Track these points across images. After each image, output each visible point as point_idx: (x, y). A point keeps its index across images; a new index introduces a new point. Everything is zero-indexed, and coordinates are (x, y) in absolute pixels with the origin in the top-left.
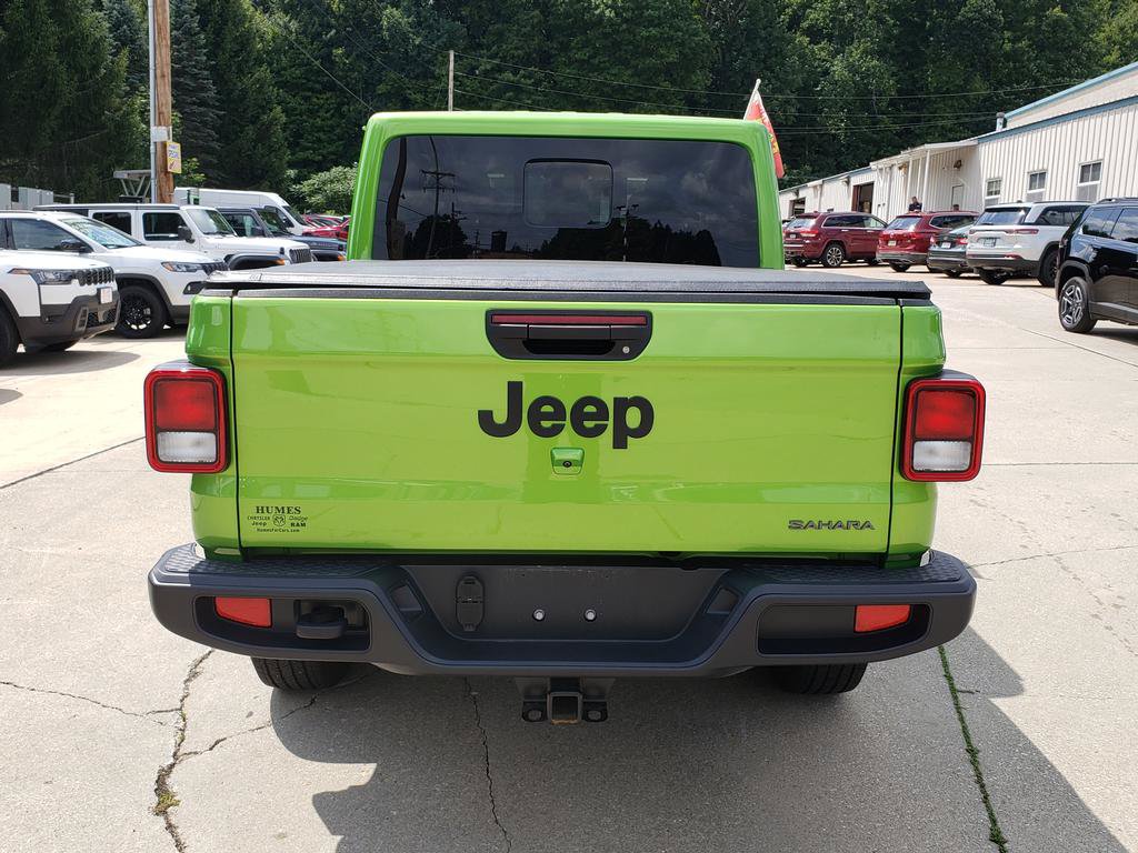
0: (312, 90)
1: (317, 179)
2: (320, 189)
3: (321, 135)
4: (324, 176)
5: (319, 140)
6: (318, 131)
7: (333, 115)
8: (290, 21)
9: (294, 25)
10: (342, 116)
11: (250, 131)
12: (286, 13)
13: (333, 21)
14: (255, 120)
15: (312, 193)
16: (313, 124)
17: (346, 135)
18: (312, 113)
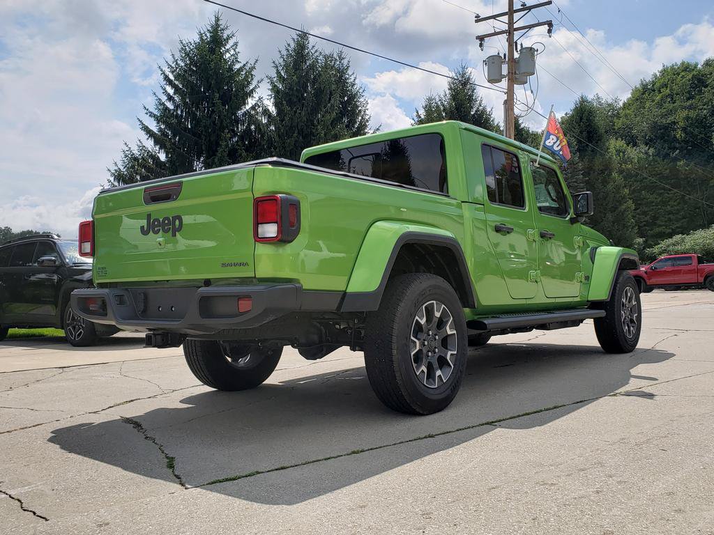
0: (664, 189)
1: (663, 244)
2: (665, 250)
3: (671, 216)
4: (670, 241)
5: (670, 220)
6: (668, 215)
7: (679, 203)
8: (649, 149)
9: (651, 151)
10: (685, 203)
11: (610, 216)
12: (646, 144)
13: (677, 145)
14: (614, 209)
15: (660, 254)
16: (665, 210)
17: (688, 215)
18: (664, 203)
